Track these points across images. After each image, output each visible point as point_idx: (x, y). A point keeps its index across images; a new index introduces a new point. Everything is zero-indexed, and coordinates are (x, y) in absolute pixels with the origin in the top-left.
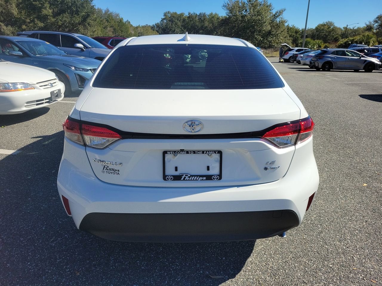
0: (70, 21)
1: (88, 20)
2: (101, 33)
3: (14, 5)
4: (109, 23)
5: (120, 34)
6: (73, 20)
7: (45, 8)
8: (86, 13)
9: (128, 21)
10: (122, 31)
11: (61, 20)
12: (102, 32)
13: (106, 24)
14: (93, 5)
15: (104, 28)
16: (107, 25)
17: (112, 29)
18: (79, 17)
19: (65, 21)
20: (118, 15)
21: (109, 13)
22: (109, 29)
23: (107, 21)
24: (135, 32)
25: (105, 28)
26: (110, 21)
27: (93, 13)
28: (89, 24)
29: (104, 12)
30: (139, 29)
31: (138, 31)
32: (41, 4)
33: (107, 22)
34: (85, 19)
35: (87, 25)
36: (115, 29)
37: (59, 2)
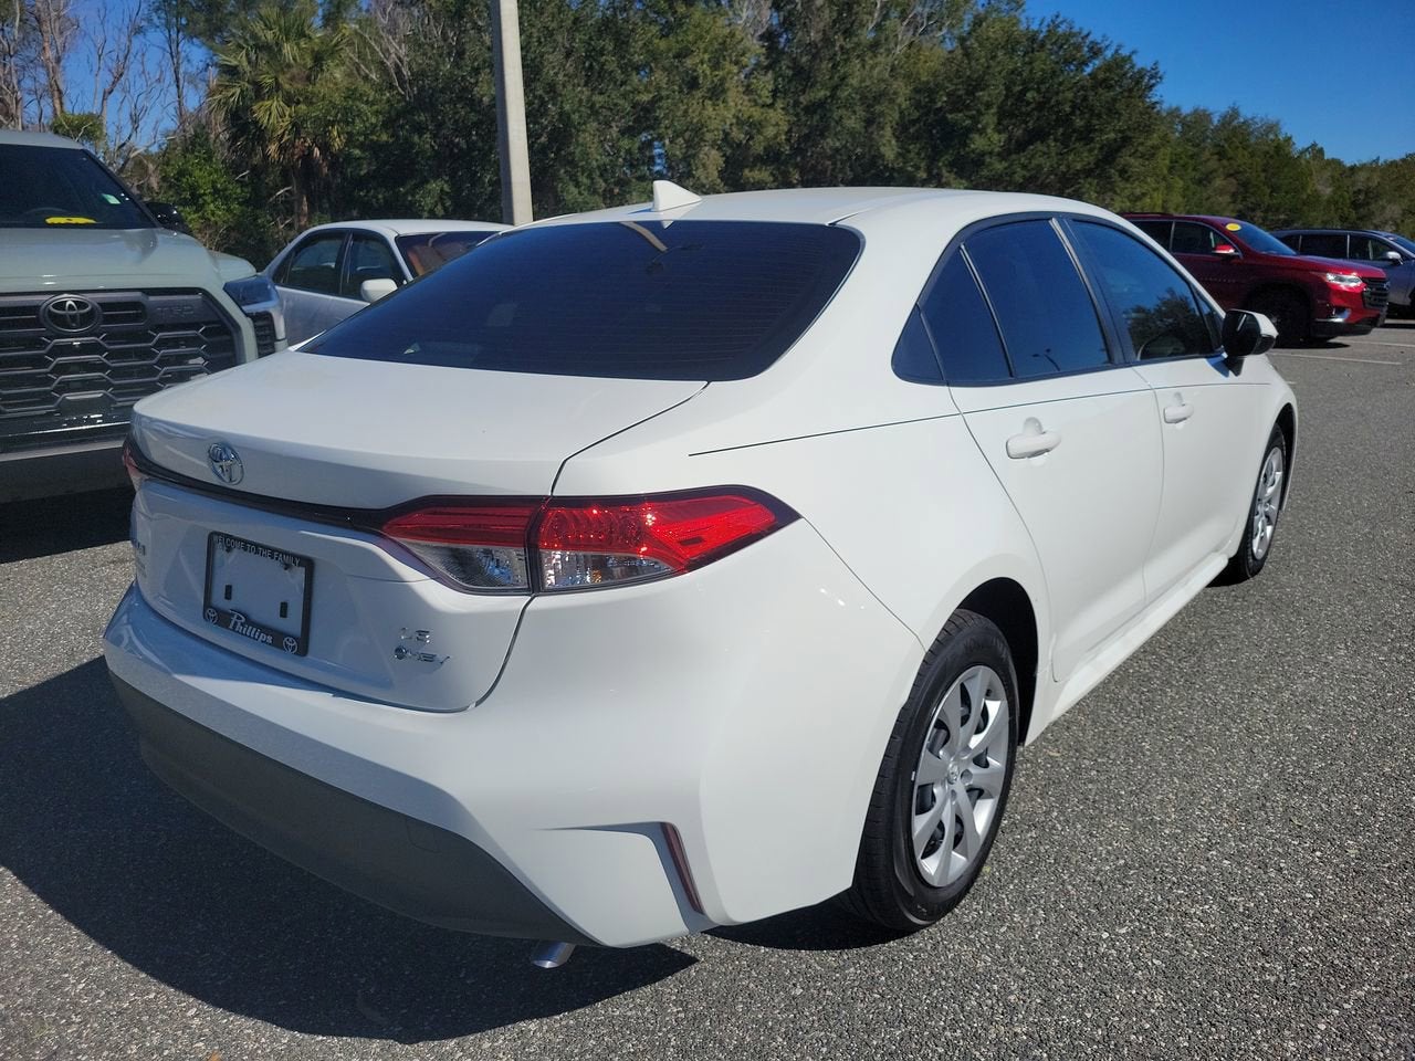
0: (1055, 166)
1: (1125, 158)
2: (1181, 199)
3: (888, 132)
4: (1225, 162)
5: (1267, 197)
6: (1065, 162)
7: (982, 132)
8: (1120, 131)
9: (1314, 145)
10: (1275, 189)
11: (1024, 167)
12: (1184, 197)
13: (1213, 164)
14: (1154, 100)
15: (1200, 182)
16: (1215, 171)
17: (1232, 185)
18: (1091, 151)
19: (1040, 167)
20: (1272, 127)
21: (1235, 123)
22: (1218, 182)
23: (1221, 154)
24: (1339, 188)
25: (1204, 181)
26: (1230, 153)
27: (1147, 130)
28: (1123, 172)
29: (1216, 122)
30: (1362, 176)
31: (1353, 184)
32: (972, 117)
33: (1216, 157)
34: (1110, 154)
35: (1116, 177)
36: (1245, 185)
37: (1033, 106)
